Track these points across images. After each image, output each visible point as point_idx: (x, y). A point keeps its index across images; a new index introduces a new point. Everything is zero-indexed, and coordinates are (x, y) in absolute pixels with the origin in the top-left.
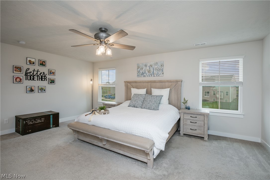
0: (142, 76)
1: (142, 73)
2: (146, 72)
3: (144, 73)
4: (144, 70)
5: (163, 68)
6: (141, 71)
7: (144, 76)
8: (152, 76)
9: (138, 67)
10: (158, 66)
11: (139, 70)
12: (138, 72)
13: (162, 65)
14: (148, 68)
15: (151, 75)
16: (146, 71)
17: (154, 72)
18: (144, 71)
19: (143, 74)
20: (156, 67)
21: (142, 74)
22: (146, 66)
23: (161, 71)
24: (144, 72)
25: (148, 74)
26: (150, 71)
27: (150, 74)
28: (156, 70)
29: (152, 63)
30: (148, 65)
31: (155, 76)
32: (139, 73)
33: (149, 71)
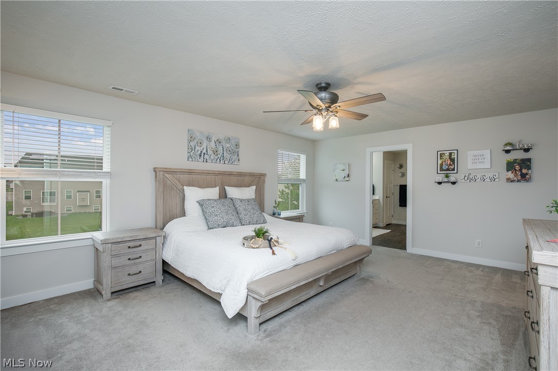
0: (200, 160)
1: (199, 152)
2: (210, 152)
3: (204, 154)
4: (204, 146)
5: (238, 149)
6: (197, 148)
7: (205, 161)
8: (221, 162)
9: (191, 139)
10: (232, 144)
11: (192, 144)
12: (192, 149)
13: (237, 145)
14: (213, 144)
15: (219, 160)
16: (208, 149)
17: (225, 155)
18: (205, 149)
19: (202, 156)
20: (228, 145)
21: (200, 156)
22: (209, 139)
23: (236, 155)
24: (204, 151)
25: (212, 157)
26: (217, 151)
27: (217, 157)
28: (228, 151)
29: (221, 137)
30: (214, 139)
31: (226, 162)
32: (193, 151)
33: (215, 152)
